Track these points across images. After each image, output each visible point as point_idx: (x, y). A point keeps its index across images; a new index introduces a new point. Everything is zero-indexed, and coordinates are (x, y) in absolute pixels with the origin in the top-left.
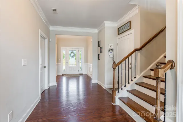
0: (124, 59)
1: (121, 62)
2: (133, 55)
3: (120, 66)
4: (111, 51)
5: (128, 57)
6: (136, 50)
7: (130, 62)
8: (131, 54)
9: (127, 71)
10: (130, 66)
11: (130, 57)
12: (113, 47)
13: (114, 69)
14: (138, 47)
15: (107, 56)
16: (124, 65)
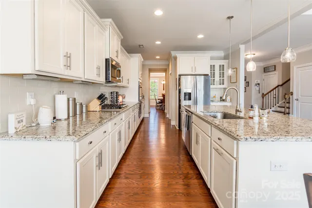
0: (270, 92)
1: (268, 93)
2: (277, 89)
3: (267, 96)
4: (258, 85)
5: (273, 90)
6: (279, 86)
7: (274, 93)
8: (275, 88)
9: (272, 100)
10: (275, 96)
11: (275, 90)
12: (259, 82)
13: (263, 97)
14: (281, 84)
15: (254, 89)
16: (272, 94)
